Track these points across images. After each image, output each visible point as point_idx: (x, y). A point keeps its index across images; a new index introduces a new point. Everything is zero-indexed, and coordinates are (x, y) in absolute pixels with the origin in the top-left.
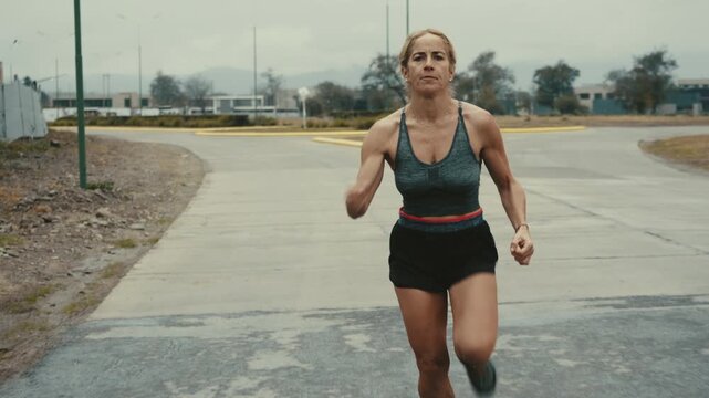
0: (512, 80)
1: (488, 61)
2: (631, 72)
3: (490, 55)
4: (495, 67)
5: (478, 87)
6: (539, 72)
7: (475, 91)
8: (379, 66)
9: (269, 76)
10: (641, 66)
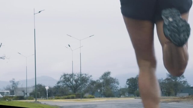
0: (118, 83)
1: (108, 75)
2: (165, 80)
3: (109, 73)
4: (111, 78)
5: (104, 86)
6: (128, 80)
7: (103, 88)
8: (64, 78)
9: (13, 82)
10: (170, 78)
